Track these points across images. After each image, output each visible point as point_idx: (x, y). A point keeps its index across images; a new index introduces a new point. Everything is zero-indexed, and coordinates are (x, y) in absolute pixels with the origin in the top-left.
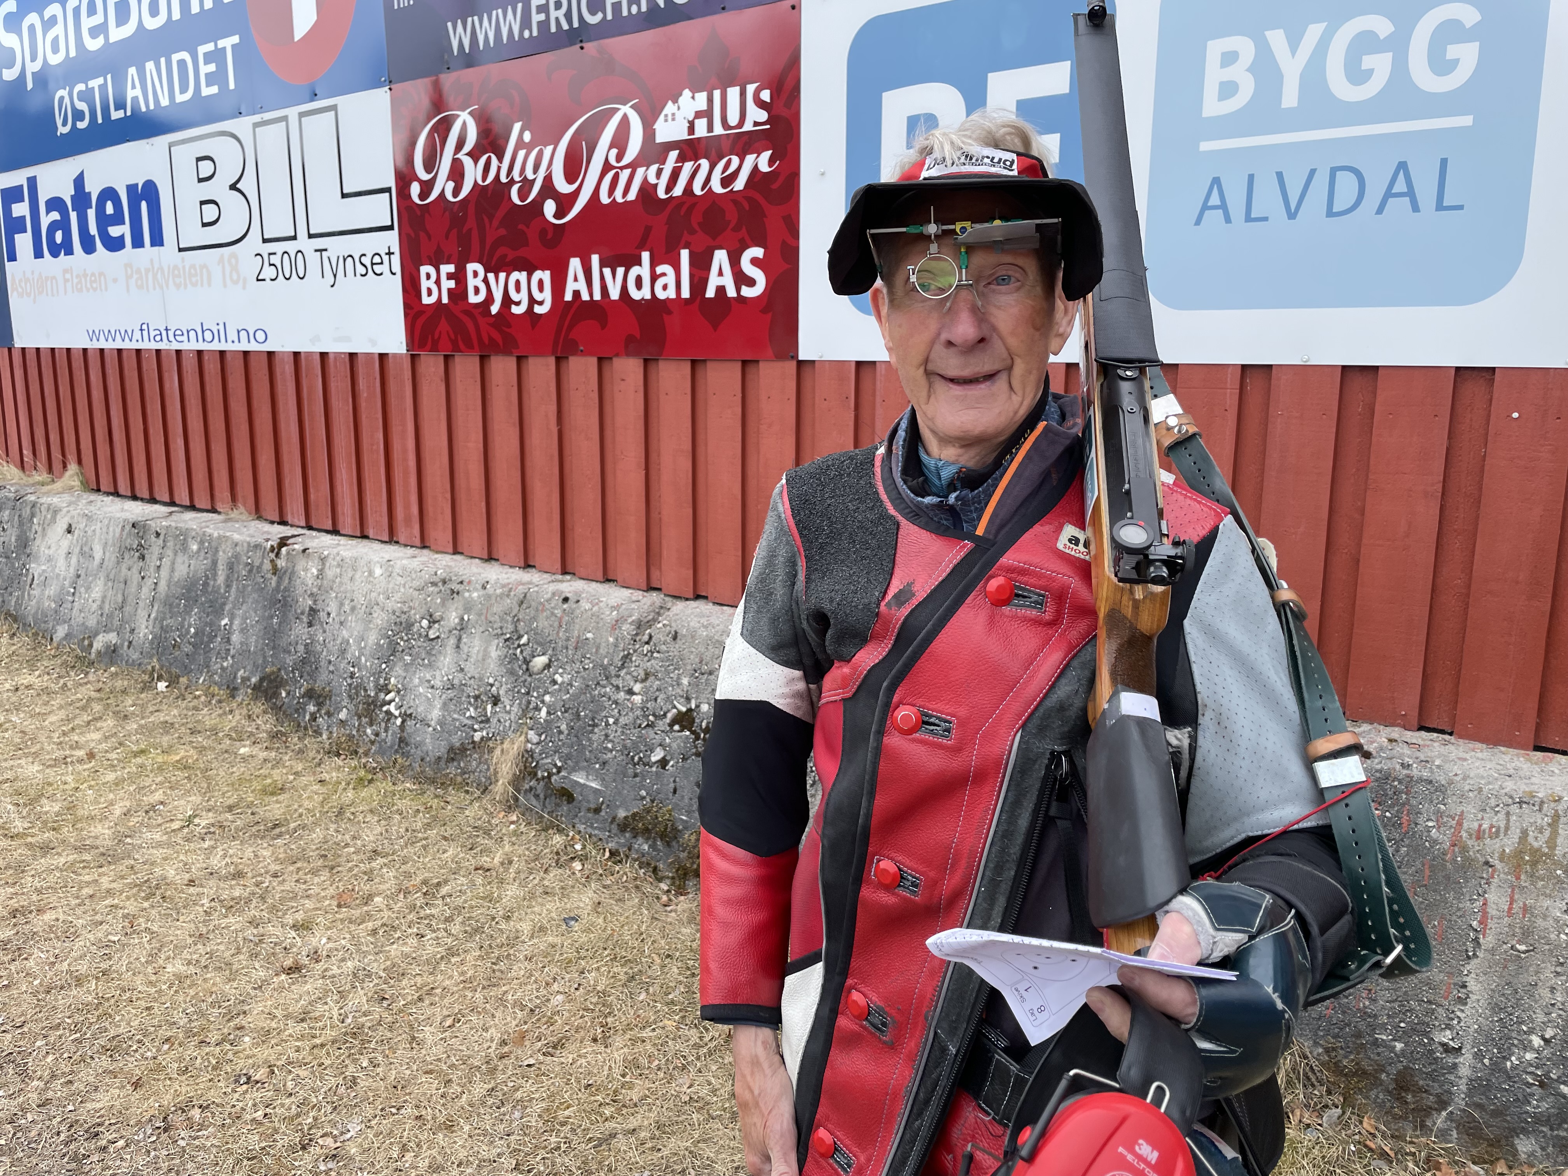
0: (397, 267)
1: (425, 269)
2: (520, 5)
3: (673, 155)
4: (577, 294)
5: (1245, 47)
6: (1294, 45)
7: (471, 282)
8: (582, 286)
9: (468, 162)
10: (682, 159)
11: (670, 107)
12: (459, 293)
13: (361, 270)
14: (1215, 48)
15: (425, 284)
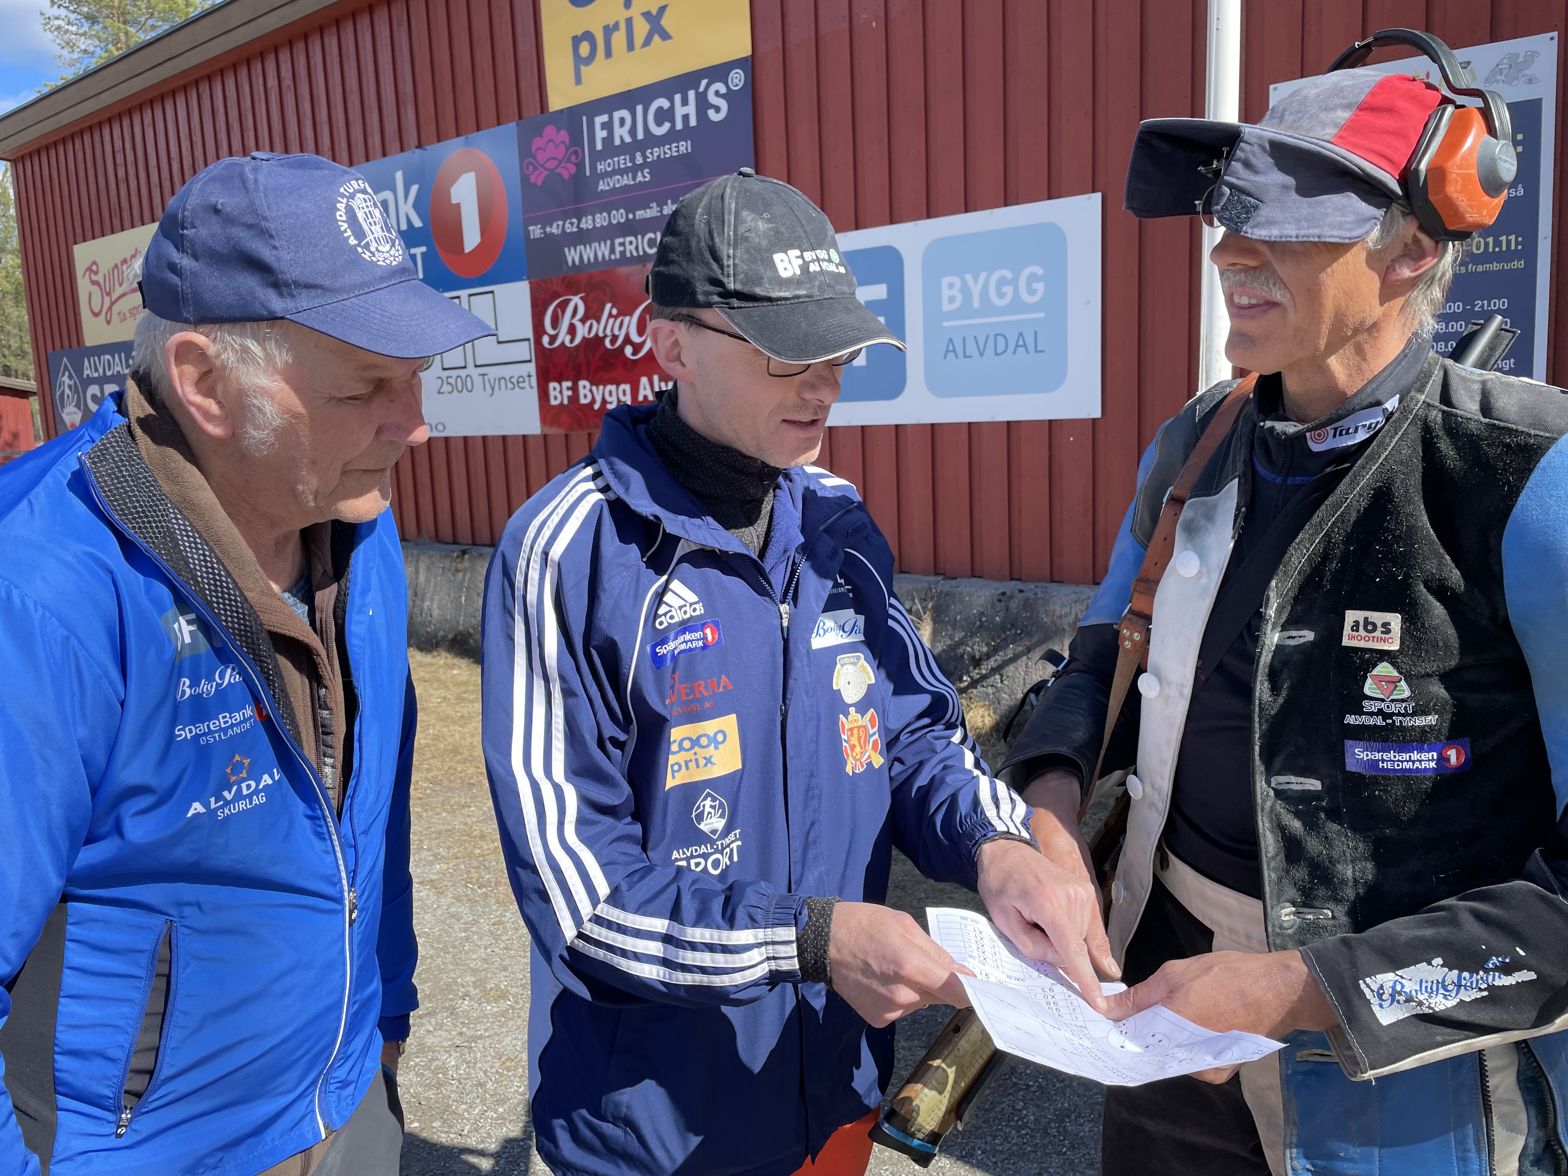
0: (534, 384)
1: (552, 385)
2: (609, 242)
4: (645, 396)
5: (956, 280)
6: (976, 281)
7: (582, 392)
8: (648, 392)
12: (574, 398)
13: (510, 385)
14: (945, 281)
15: (552, 393)
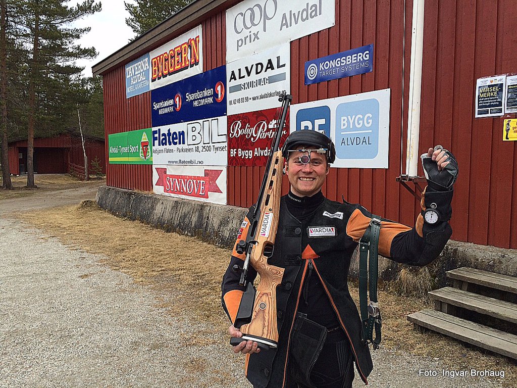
0: (227, 149)
1: (231, 150)
3: (271, 130)
4: (256, 155)
5: (345, 118)
6: (351, 119)
7: (239, 152)
8: (257, 153)
9: (239, 130)
10: (273, 131)
11: (271, 122)
12: (237, 155)
13: (220, 150)
15: (231, 153)
